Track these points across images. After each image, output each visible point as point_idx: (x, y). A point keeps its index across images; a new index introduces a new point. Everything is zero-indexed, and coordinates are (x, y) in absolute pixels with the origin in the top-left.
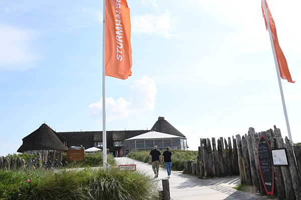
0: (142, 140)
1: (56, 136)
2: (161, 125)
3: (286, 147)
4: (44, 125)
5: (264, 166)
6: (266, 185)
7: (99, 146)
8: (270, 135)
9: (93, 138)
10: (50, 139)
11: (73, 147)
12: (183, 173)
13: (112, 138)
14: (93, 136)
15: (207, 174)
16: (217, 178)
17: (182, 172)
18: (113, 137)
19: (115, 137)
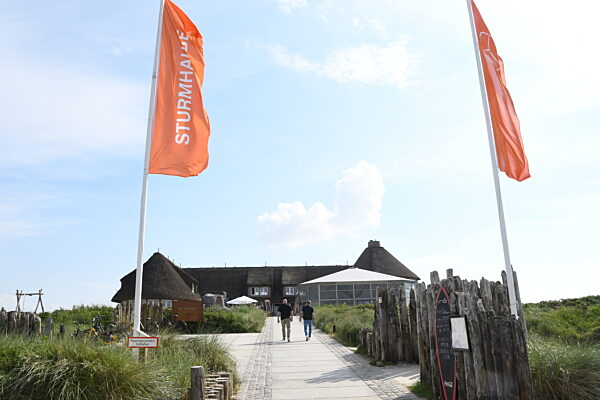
0: (332, 285)
1: (177, 275)
2: (374, 256)
3: (467, 314)
4: (157, 255)
5: (443, 348)
6: (446, 387)
7: (257, 294)
8: (453, 286)
9: (246, 280)
10: (166, 279)
11: (209, 295)
12: (356, 352)
13: (281, 280)
14: (247, 276)
15: (386, 356)
16: (405, 365)
17: (356, 349)
18: (283, 278)
19: (286, 278)
